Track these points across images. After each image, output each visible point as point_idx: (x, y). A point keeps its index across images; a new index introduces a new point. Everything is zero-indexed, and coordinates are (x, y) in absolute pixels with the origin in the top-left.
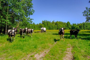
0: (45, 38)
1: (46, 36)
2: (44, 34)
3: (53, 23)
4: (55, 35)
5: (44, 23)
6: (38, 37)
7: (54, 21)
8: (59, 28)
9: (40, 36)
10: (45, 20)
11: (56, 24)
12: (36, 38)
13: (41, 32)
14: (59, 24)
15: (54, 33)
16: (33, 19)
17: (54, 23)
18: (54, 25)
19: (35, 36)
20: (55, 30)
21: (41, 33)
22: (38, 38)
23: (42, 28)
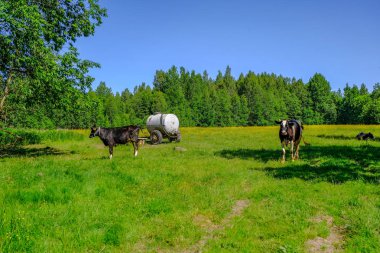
0: (175, 178)
1: (180, 169)
2: (165, 155)
3: (220, 87)
4: (238, 161)
5: (166, 87)
6: (132, 172)
7: (228, 70)
8: (260, 113)
9: (140, 166)
10: (174, 68)
11: (242, 90)
12: (114, 181)
13: (151, 143)
14: (263, 92)
15: (227, 148)
17: (228, 86)
18: (228, 96)
20: (233, 130)
21: (148, 146)
22: (130, 179)
23: (154, 118)
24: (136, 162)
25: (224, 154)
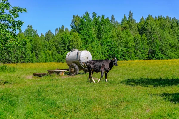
1: (93, 95)
2: (81, 84)
3: (125, 28)
5: (81, 29)
6: (54, 97)
7: (131, 14)
8: (157, 49)
9: (61, 93)
10: (87, 13)
11: (142, 30)
12: (40, 105)
13: (70, 74)
15: (131, 78)
16: (25, 11)
17: (130, 27)
18: (132, 35)
19: (39, 93)
20: (135, 62)
21: (67, 76)
22: (53, 103)
23: (72, 54)
24: (58, 89)
25: (128, 82)
